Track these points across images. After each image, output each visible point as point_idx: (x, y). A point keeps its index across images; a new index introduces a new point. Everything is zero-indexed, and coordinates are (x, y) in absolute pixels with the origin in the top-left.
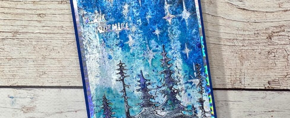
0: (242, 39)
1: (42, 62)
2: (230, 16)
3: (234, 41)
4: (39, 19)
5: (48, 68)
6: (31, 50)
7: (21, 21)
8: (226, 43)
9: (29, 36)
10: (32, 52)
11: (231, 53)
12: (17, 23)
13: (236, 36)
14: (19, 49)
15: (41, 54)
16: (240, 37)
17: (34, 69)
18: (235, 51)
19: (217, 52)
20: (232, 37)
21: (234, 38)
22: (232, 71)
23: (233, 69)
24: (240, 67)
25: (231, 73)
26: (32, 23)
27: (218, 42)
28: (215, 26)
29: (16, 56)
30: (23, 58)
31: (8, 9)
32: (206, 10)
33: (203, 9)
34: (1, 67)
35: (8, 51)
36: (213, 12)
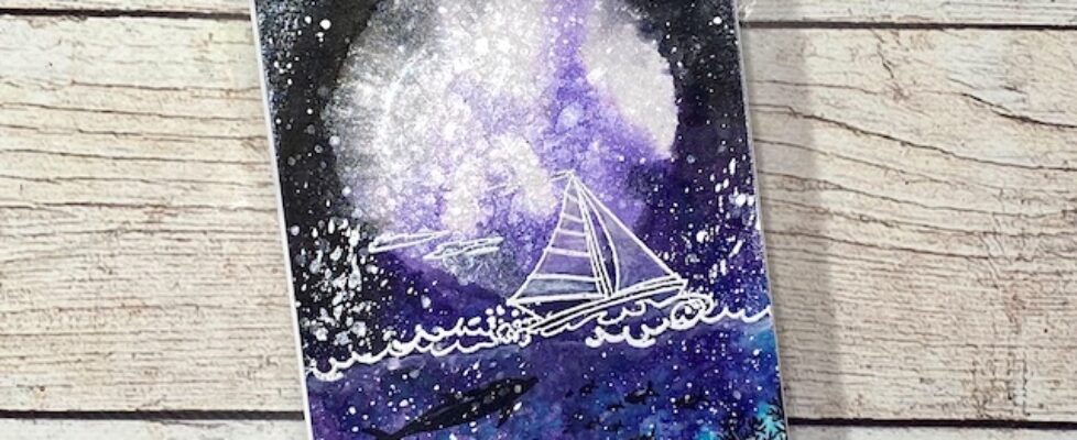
0: (1015, 231)
1: (258, 322)
2: (969, 145)
3: (986, 240)
4: (249, 157)
5: (279, 344)
6: (217, 274)
7: (181, 164)
8: (955, 248)
9: (212, 221)
10: (218, 282)
11: (975, 286)
12: (163, 170)
13: (992, 220)
14: (171, 269)
15: (253, 291)
16: (1007, 224)
17: (228, 348)
18: (991, 279)
19: (919, 280)
20: (978, 224)
21: (986, 229)
22: (977, 354)
23: (980, 348)
24: (1009, 339)
25: (974, 364)
26: (219, 172)
27: (926, 243)
28: (914, 182)
29: (159, 296)
30: (187, 305)
31: (129, 119)
32: (880, 121)
33: (866, 120)
34: (103, 338)
35: (129, 276)
36: (906, 128)
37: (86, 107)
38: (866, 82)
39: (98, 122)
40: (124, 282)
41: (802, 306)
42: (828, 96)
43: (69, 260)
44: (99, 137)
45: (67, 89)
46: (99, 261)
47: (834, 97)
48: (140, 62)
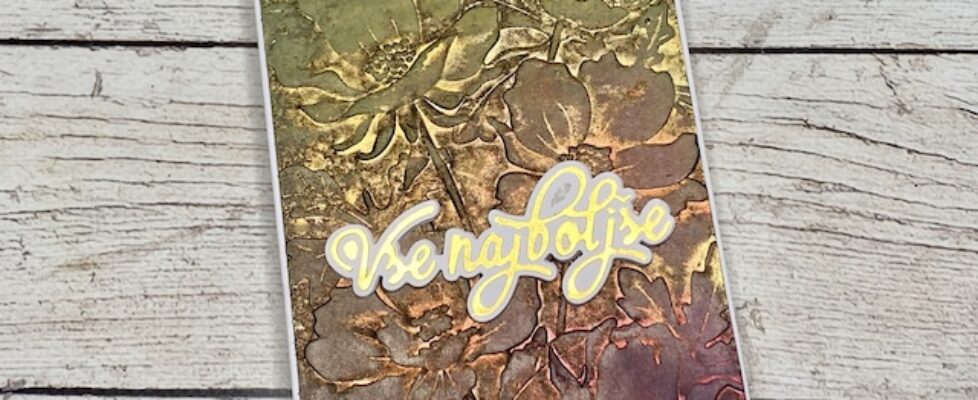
2: (969, 152)
8: (965, 244)
12: (244, 174)
14: (247, 260)
19: (934, 273)
27: (938, 239)
28: (923, 185)
29: (235, 284)
30: (260, 292)
31: (217, 132)
32: (887, 132)
33: (873, 131)
34: (184, 322)
35: (210, 267)
36: (910, 138)
37: (181, 121)
38: (872, 99)
39: (190, 134)
40: (205, 272)
41: (826, 296)
42: (837, 110)
43: (156, 252)
44: (189, 146)
45: (165, 106)
46: (184, 253)
47: (843, 111)
48: (230, 84)
